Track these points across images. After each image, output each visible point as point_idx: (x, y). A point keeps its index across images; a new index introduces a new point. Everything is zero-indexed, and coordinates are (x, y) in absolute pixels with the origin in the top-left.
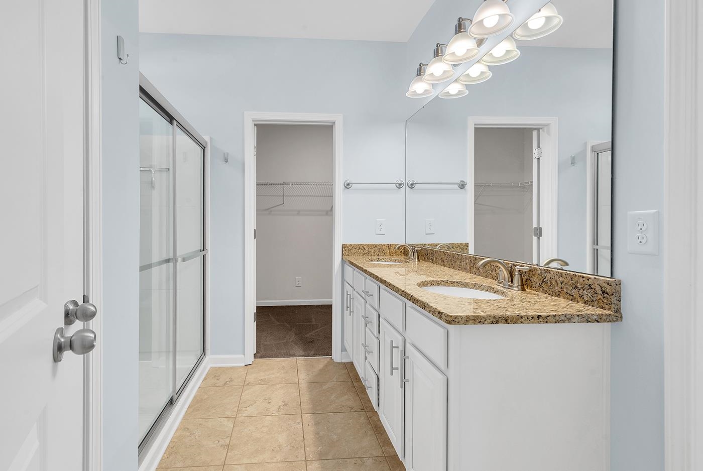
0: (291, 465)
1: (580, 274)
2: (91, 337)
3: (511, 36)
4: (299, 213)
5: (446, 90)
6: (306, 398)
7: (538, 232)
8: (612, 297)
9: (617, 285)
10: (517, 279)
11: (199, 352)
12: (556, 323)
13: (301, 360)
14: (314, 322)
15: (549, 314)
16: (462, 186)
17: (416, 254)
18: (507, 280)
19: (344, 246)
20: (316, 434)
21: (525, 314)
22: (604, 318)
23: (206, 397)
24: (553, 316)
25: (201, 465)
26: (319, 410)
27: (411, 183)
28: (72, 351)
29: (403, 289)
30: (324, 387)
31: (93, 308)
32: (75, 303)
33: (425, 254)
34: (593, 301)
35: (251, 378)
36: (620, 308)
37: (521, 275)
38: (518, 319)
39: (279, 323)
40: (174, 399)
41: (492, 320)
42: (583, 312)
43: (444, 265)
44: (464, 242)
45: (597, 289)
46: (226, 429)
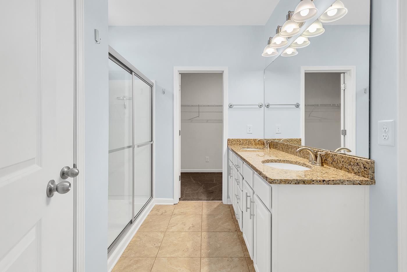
0: (192, 259)
1: (352, 157)
2: (67, 185)
3: (317, 20)
4: (207, 121)
5: (285, 52)
6: (205, 223)
7: (344, 132)
8: (369, 170)
9: (372, 163)
10: (319, 159)
11: (149, 196)
12: (334, 184)
13: (205, 203)
14: (215, 182)
15: (330, 179)
16: (298, 106)
17: (268, 145)
18: (313, 159)
19: (229, 140)
20: (208, 243)
21: (315, 179)
22: (364, 182)
23: (151, 220)
24: (332, 180)
25: (144, 256)
26: (212, 229)
27: (267, 104)
28: (58, 192)
29: (252, 164)
30: (216, 218)
31: (77, 171)
32: (69, 168)
33: (273, 145)
34: (359, 172)
35: (176, 211)
36: (374, 177)
37: (321, 157)
38: (311, 182)
39: (195, 182)
40: (133, 221)
41: (295, 182)
42: (351, 179)
43: (283, 151)
44: (298, 138)
45: (361, 166)
46: (160, 238)
